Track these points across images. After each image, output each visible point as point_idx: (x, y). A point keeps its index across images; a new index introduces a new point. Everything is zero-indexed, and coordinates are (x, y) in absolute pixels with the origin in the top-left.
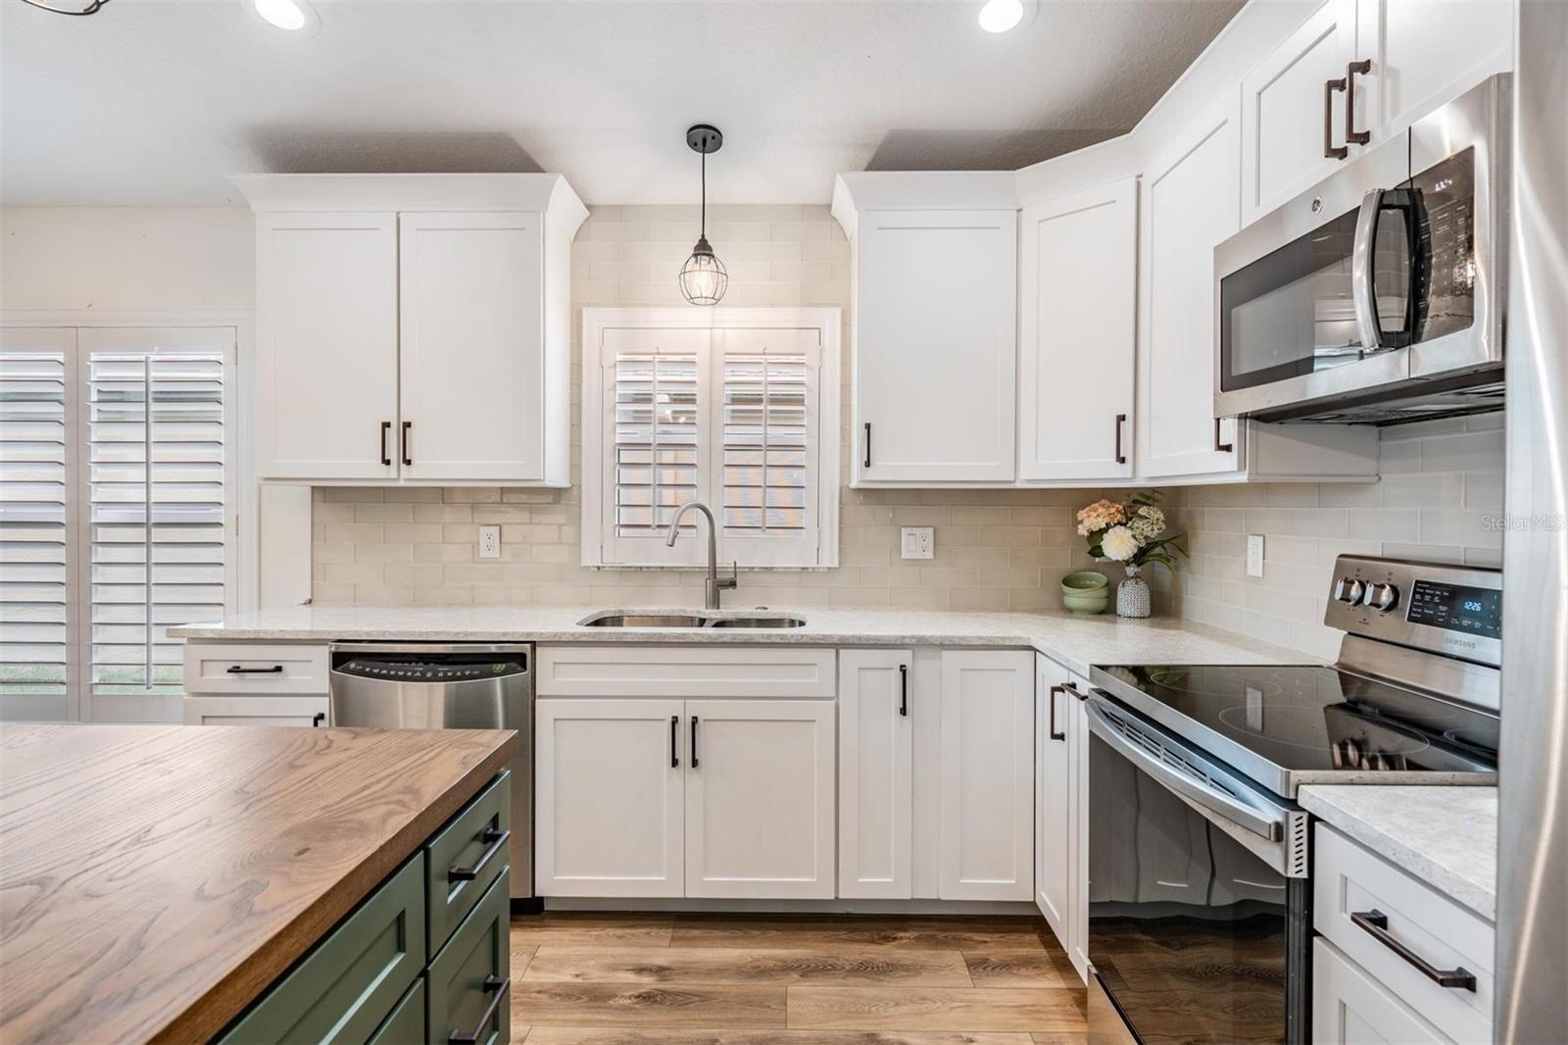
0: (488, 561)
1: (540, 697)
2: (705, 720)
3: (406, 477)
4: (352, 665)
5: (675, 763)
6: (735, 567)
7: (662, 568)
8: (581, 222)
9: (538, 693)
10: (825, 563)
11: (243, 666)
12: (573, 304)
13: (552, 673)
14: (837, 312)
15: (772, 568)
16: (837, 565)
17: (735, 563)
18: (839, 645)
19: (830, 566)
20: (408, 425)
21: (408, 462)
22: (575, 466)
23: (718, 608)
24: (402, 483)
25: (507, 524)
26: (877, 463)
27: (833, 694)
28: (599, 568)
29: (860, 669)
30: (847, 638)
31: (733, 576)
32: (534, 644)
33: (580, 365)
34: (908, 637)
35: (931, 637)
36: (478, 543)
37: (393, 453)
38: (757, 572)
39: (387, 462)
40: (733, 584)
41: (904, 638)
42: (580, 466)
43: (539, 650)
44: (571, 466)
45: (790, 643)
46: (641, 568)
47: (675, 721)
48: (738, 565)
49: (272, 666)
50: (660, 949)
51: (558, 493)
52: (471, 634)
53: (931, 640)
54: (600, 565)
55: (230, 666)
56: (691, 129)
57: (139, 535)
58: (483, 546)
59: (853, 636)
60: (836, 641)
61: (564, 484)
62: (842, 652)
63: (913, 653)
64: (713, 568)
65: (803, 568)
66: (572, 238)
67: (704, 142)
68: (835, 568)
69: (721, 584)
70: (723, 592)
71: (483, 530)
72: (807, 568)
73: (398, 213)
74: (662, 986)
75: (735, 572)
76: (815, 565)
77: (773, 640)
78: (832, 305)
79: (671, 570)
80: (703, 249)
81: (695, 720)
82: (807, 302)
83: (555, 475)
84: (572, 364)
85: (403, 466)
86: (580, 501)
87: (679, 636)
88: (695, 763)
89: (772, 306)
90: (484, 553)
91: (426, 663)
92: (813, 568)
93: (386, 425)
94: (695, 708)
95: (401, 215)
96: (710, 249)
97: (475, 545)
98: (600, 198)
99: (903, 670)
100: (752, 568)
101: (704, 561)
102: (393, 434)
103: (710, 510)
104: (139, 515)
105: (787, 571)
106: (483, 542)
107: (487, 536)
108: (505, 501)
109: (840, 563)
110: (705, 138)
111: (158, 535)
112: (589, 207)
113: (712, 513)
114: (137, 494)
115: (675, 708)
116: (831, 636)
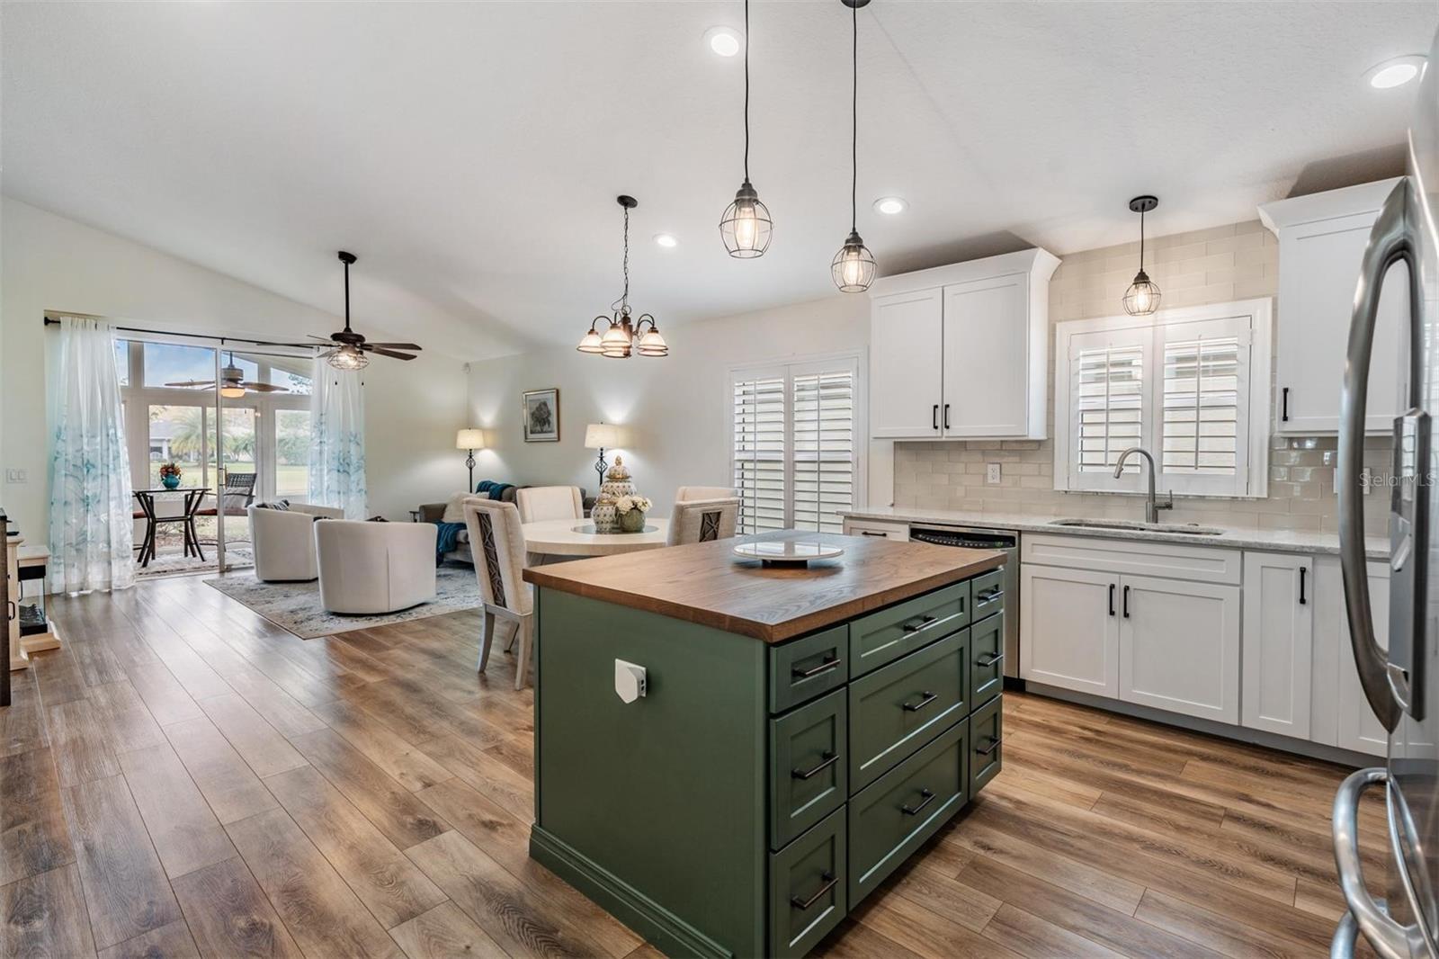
0: (993, 485)
1: (1024, 563)
2: (1135, 589)
3: (946, 435)
4: (920, 536)
5: (1112, 613)
6: (1171, 495)
7: (1113, 493)
8: (1055, 268)
9: (1022, 561)
10: (1255, 493)
11: (869, 532)
12: (1049, 321)
13: (1030, 549)
14: (1269, 301)
15: (1204, 497)
16: (1266, 496)
17: (1171, 491)
18: (1244, 548)
19: (1259, 496)
20: (947, 406)
21: (947, 427)
22: (1050, 425)
23: (1157, 522)
24: (944, 439)
25: (1005, 463)
26: (1295, 418)
27: (1238, 583)
28: (1066, 492)
29: (1262, 567)
30: (1251, 544)
31: (1169, 501)
32: (1020, 532)
33: (1054, 361)
34: (1307, 547)
35: (1329, 548)
36: (987, 474)
37: (939, 423)
38: (1191, 500)
39: (936, 427)
40: (1169, 507)
41: (1303, 547)
42: (1053, 426)
43: (1023, 536)
44: (1047, 425)
45: (1202, 544)
46: (1097, 493)
47: (1112, 587)
48: (1173, 493)
49: (881, 533)
50: (1101, 724)
51: (1039, 442)
52: (984, 523)
53: (1330, 551)
54: (1067, 489)
55: (863, 531)
56: (1132, 201)
57: (814, 467)
58: (989, 477)
59: (1256, 543)
60: (1241, 545)
61: (1042, 437)
62: (1246, 554)
63: (1314, 559)
64: (1153, 495)
65: (1233, 498)
66: (1049, 278)
67: (1143, 205)
68: (1264, 499)
69: (1159, 506)
70: (1160, 511)
71: (990, 466)
72: (1237, 498)
73: (943, 287)
74: (1097, 737)
75: (1171, 498)
76: (1245, 495)
77: (1188, 541)
78: (1264, 296)
79: (1120, 495)
80: (1142, 278)
81: (1127, 589)
82: (1238, 297)
83: (1036, 431)
84: (1049, 361)
85: (945, 429)
86: (1053, 448)
87: (1116, 533)
88: (1126, 615)
89: (1207, 303)
90: (990, 481)
91: (958, 538)
92: (1243, 498)
93: (936, 407)
94: (1126, 581)
95: (945, 288)
96: (1147, 278)
97: (985, 476)
98: (1068, 249)
99: (1303, 571)
100: (1188, 496)
101: (1144, 488)
102: (939, 411)
103: (1152, 456)
104: (814, 457)
105: (1219, 499)
106: (990, 471)
107: (992, 470)
108: (1004, 448)
109: (1269, 496)
110: (1143, 203)
111: (824, 467)
112: (1060, 257)
113: (1153, 458)
114: (813, 446)
115: (1114, 579)
116: (1237, 542)
